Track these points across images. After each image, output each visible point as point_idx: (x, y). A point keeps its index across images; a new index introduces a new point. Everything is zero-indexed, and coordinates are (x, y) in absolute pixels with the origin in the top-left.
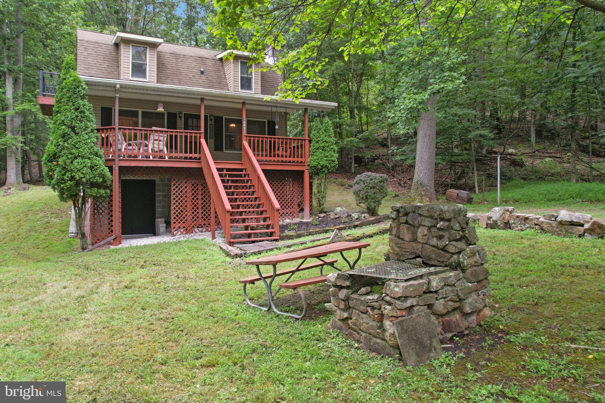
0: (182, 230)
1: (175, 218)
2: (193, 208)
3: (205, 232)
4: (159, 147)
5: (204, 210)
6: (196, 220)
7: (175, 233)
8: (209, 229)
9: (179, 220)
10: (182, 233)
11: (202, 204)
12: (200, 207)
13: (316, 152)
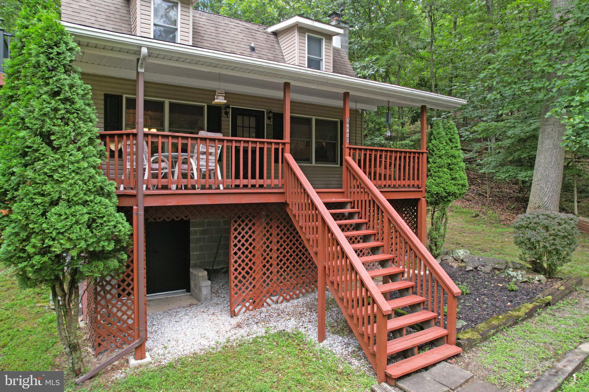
0: (247, 304)
1: (236, 285)
2: (264, 266)
3: (282, 302)
4: (207, 166)
5: (281, 268)
6: (268, 284)
7: (237, 310)
8: (288, 297)
9: (243, 288)
10: (248, 309)
11: (278, 257)
12: (274, 264)
13: (439, 171)
